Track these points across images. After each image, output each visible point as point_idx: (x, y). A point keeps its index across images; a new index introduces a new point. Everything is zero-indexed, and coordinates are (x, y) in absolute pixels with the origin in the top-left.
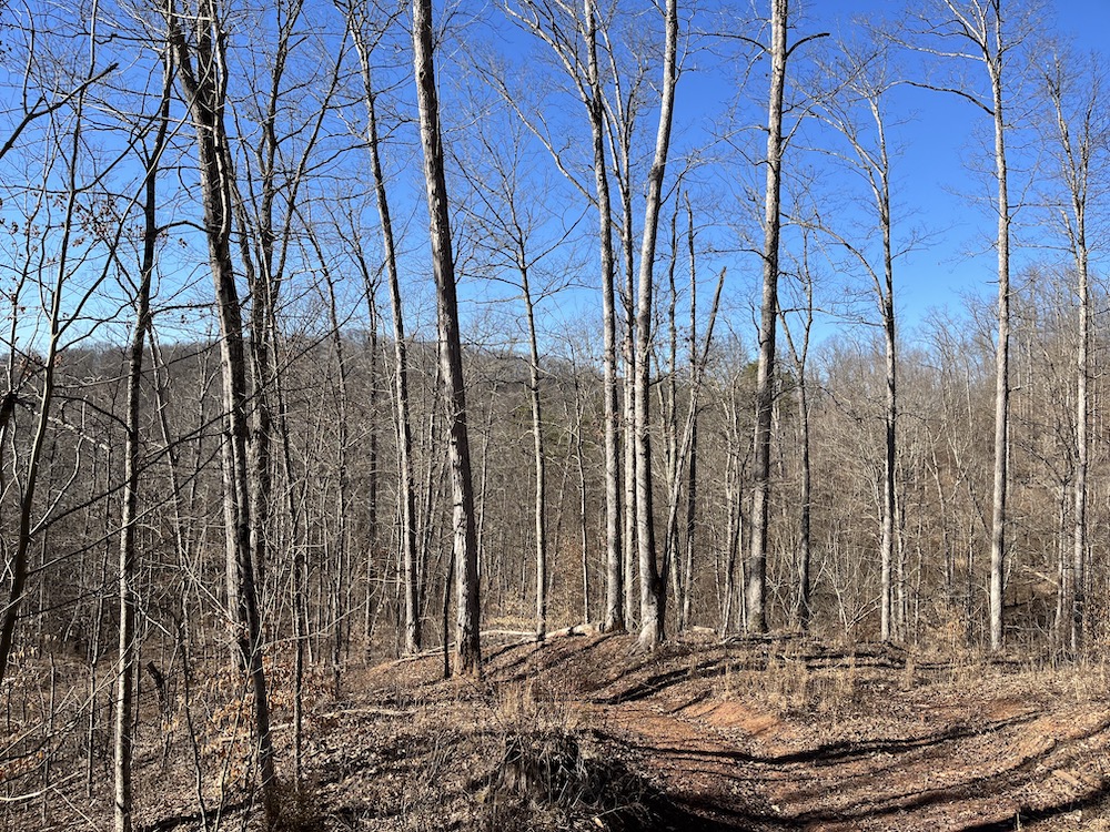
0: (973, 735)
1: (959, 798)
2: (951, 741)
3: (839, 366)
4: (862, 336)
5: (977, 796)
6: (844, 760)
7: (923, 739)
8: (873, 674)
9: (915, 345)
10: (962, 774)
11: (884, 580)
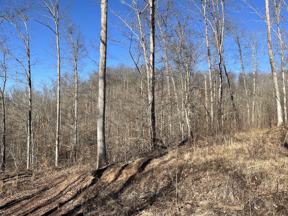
0: (49, 189)
1: (44, 206)
2: (43, 192)
3: (15, 94)
4: (22, 86)
5: (49, 204)
6: (14, 205)
7: (36, 193)
8: (23, 180)
9: (37, 89)
10: (45, 199)
11: (28, 153)
